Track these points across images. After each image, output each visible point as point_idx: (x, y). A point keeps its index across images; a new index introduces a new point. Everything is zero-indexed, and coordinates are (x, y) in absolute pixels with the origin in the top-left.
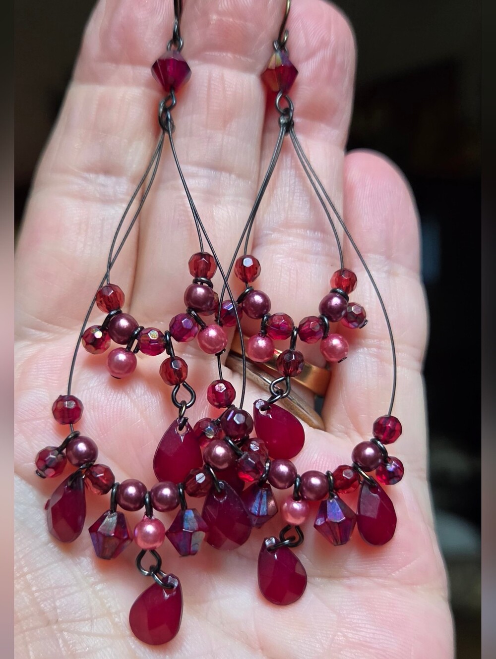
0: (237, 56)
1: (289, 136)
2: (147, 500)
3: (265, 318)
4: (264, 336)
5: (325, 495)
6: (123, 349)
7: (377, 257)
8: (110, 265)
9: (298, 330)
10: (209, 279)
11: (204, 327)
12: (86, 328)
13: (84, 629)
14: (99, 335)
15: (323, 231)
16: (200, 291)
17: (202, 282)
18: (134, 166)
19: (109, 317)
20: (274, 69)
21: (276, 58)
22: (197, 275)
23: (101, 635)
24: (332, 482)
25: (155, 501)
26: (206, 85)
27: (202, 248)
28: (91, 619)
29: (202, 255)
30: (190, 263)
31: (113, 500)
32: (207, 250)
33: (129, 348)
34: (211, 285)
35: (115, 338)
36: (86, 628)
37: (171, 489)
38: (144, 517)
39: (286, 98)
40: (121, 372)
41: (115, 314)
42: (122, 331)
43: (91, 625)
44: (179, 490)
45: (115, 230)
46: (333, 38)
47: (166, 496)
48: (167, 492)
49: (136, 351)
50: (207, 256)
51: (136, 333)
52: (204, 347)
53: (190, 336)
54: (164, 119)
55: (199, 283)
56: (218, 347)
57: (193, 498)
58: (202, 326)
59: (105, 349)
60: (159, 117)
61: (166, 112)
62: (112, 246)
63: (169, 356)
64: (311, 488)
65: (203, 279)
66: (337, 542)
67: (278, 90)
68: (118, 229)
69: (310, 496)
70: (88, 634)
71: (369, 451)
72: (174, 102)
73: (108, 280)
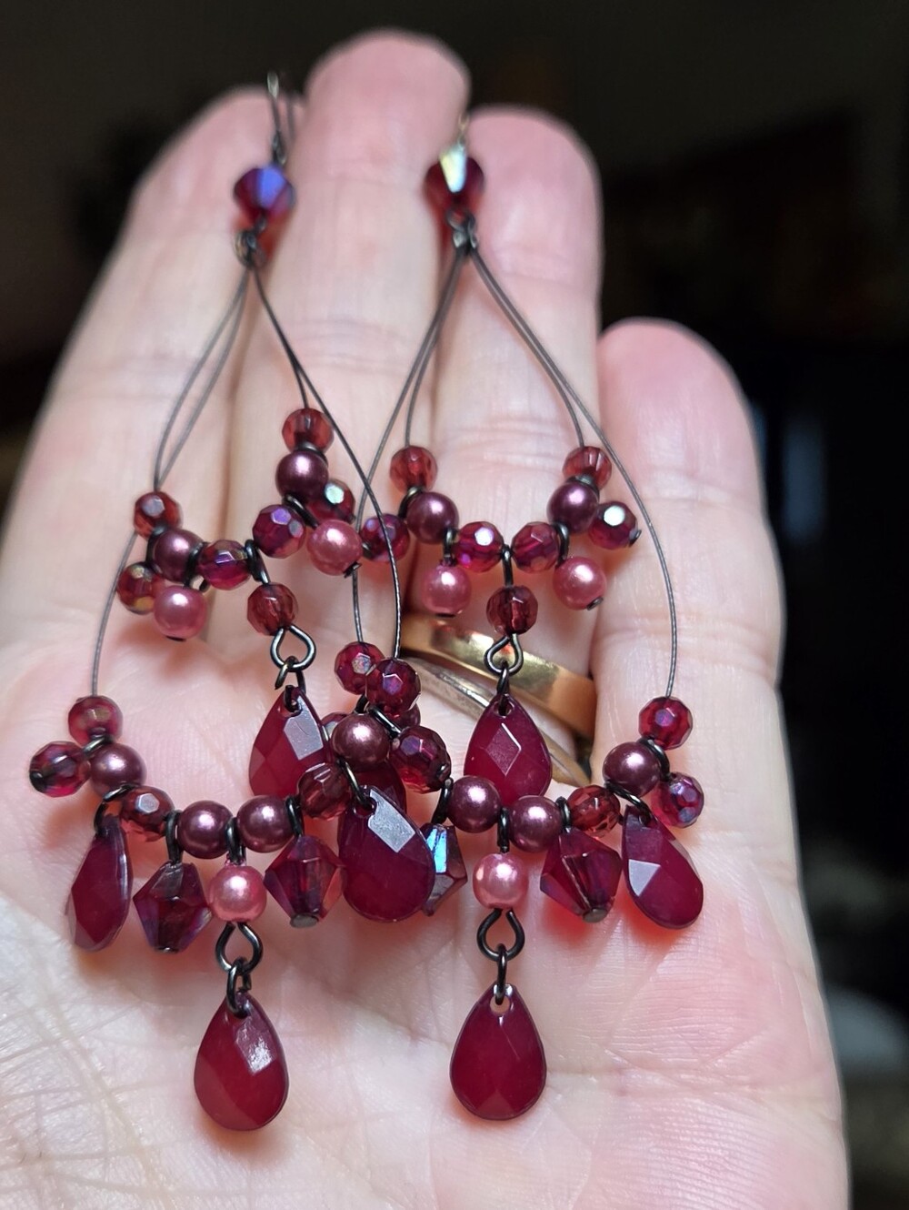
2: (230, 832)
3: (450, 534)
4: (450, 565)
6: (181, 587)
9: (511, 550)
10: (320, 450)
11: (317, 529)
13: (91, 1174)
14: (138, 571)
19: (152, 541)
23: (123, 1189)
24: (567, 815)
25: (245, 833)
27: (305, 404)
28: (104, 1156)
29: (305, 413)
31: (171, 846)
32: (314, 404)
33: (190, 585)
36: (94, 1171)
37: (274, 807)
38: (225, 863)
40: (181, 626)
41: (163, 533)
42: (178, 559)
43: (104, 1168)
44: (288, 807)
47: (267, 820)
48: (268, 813)
49: (204, 588)
50: (315, 414)
51: (196, 551)
52: (320, 564)
58: (314, 528)
63: (260, 584)
64: (529, 827)
65: (309, 447)
70: (98, 1184)
71: (635, 760)
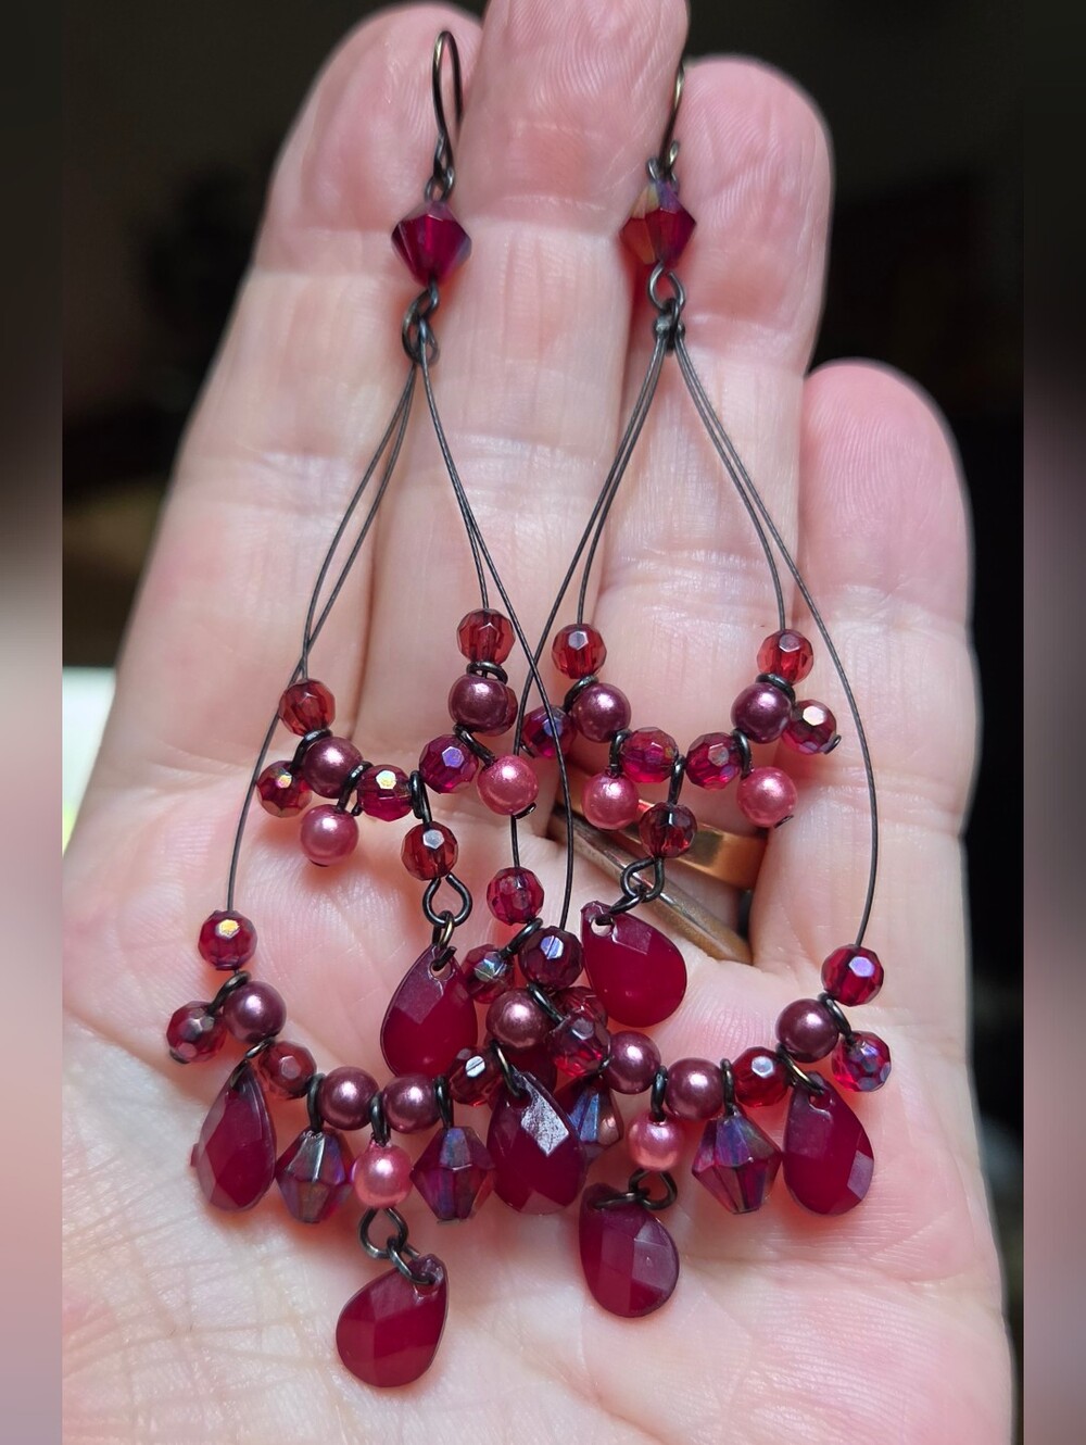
0: (568, 201)
1: (674, 358)
2: (376, 1109)
3: (619, 737)
4: (616, 774)
5: (716, 1110)
6: (330, 806)
7: (866, 590)
8: (308, 643)
9: (685, 763)
10: (499, 665)
11: (491, 762)
12: (264, 767)
13: (242, 1345)
14: (285, 780)
15: (745, 552)
16: (482, 689)
17: (486, 670)
18: (361, 435)
19: (304, 744)
20: (643, 216)
21: (648, 196)
22: (474, 657)
24: (730, 1083)
25: (390, 1113)
26: (504, 267)
27: (486, 603)
28: (258, 1328)
29: (486, 615)
30: (461, 630)
31: (312, 1109)
32: (497, 605)
33: (342, 805)
34: (503, 676)
35: (315, 786)
36: (246, 1343)
37: (422, 1087)
38: (371, 1143)
39: (671, 278)
40: (329, 853)
41: (318, 738)
42: (330, 772)
44: (437, 1089)
45: (319, 568)
46: (773, 142)
47: (414, 1102)
48: (415, 1094)
49: (357, 812)
50: (496, 619)
51: (354, 775)
52: (491, 803)
53: (460, 781)
54: (413, 339)
55: (480, 673)
56: (520, 801)
57: (465, 1107)
58: (485, 760)
59: (301, 808)
60: (403, 335)
61: (418, 324)
62: (314, 601)
63: (421, 821)
64: (689, 1094)
65: (487, 664)
66: (736, 1208)
67: (654, 260)
68: (325, 568)
69: (683, 1109)
71: (813, 1020)
72: (435, 301)
73: (305, 673)
